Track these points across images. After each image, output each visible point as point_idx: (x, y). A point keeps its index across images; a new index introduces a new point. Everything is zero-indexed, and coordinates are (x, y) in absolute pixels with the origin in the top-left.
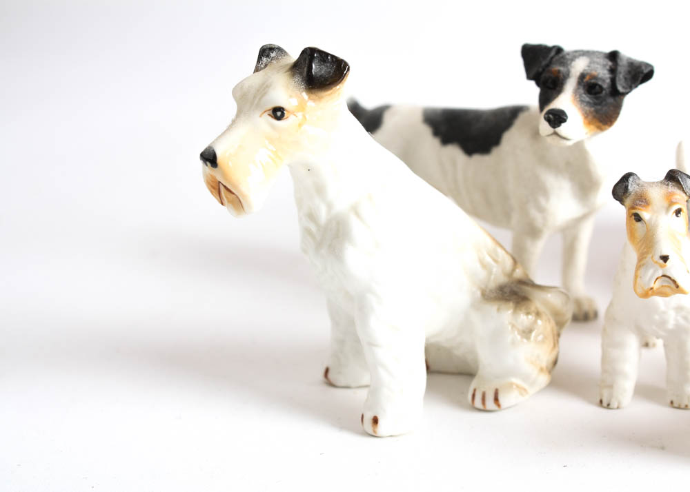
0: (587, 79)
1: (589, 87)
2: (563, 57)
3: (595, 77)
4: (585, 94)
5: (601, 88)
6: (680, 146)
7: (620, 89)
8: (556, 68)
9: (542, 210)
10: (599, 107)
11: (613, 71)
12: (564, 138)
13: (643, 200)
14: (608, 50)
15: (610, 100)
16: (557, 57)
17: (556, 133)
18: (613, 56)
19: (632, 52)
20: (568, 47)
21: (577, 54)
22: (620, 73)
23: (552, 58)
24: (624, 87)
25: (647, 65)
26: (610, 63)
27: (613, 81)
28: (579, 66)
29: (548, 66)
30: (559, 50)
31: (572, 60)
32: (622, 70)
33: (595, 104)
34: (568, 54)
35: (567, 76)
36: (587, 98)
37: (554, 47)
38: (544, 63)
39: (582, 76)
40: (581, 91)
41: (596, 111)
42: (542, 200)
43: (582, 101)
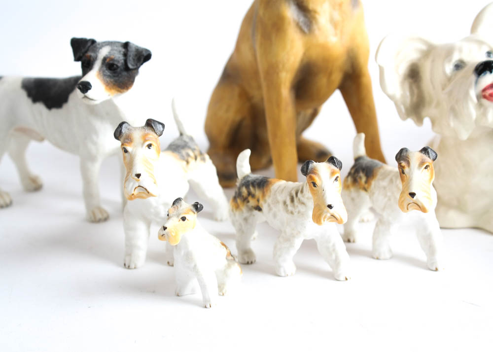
0: (108, 60)
1: (110, 66)
2: (95, 47)
3: (112, 60)
4: (107, 70)
5: (118, 67)
6: (173, 101)
7: (130, 66)
8: (90, 54)
9: (95, 144)
10: (117, 78)
11: (125, 55)
12: (92, 100)
13: (129, 139)
14: (124, 41)
15: (125, 73)
16: (92, 47)
17: (86, 97)
18: (126, 45)
19: (139, 42)
20: (99, 39)
21: (104, 44)
22: (130, 56)
23: (89, 47)
24: (133, 65)
25: (147, 50)
26: (123, 50)
27: (126, 61)
28: (104, 52)
29: (86, 52)
30: (93, 42)
31: (101, 48)
32: (132, 54)
33: (114, 76)
34: (99, 44)
35: (95, 59)
36: (108, 73)
37: (90, 40)
38: (83, 50)
39: (105, 59)
40: (104, 68)
41: (116, 81)
42: (94, 137)
43: (104, 75)
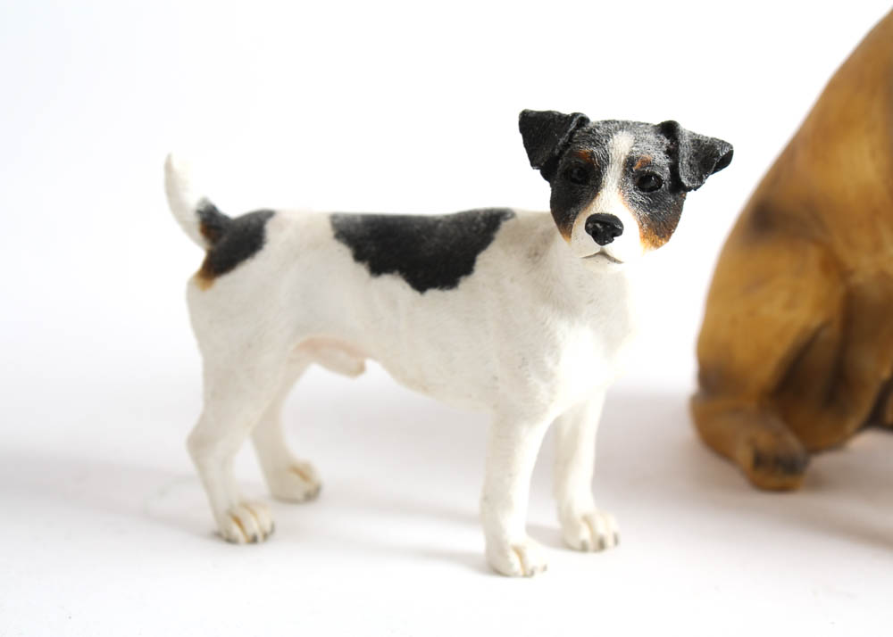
0: (638, 164)
1: (642, 179)
2: (591, 131)
3: (648, 163)
4: (635, 190)
5: (659, 180)
7: (685, 181)
8: (584, 148)
10: (656, 211)
11: (672, 153)
12: (615, 261)
14: (658, 120)
15: (671, 199)
16: (581, 132)
17: (603, 254)
18: (669, 129)
19: (695, 124)
20: (595, 117)
21: (612, 127)
22: (683, 156)
23: (572, 133)
24: (689, 179)
25: (724, 144)
26: (666, 141)
27: (674, 169)
28: (621, 146)
29: (568, 145)
30: (583, 121)
31: (608, 135)
32: (685, 152)
33: (651, 206)
35: (606, 161)
36: (639, 197)
37: (575, 115)
38: (561, 141)
39: (630, 163)
40: (630, 185)
41: (652, 217)
43: (633, 202)
